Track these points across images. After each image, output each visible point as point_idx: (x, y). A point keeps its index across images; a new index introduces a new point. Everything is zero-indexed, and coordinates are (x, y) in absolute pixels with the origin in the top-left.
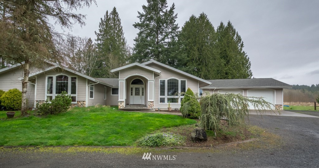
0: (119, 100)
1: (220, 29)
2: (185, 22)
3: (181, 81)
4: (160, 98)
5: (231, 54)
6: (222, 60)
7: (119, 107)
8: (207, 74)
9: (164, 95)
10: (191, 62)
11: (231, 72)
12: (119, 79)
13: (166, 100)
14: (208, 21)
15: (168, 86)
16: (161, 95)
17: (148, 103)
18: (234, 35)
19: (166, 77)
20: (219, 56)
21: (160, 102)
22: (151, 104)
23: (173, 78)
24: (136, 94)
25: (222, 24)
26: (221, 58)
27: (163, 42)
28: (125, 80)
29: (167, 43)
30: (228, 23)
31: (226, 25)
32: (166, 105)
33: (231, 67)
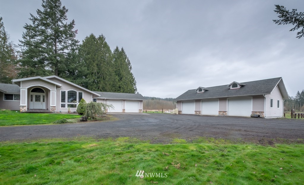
0: (21, 105)
1: (116, 51)
2: (86, 37)
3: (79, 93)
4: (61, 104)
5: (124, 73)
6: (117, 77)
7: (21, 111)
8: (105, 86)
9: (64, 102)
10: (91, 75)
11: (122, 86)
12: (21, 87)
13: (66, 106)
14: (106, 43)
15: (68, 95)
16: (62, 102)
17: (50, 107)
18: (126, 59)
19: (66, 89)
20: (114, 74)
21: (61, 107)
22: (53, 108)
23: (72, 90)
24: (36, 100)
25: (117, 48)
26: (116, 75)
27: (62, 51)
28: (27, 89)
29: (66, 53)
30: (122, 49)
31: (120, 50)
32: (66, 109)
33: (123, 82)
